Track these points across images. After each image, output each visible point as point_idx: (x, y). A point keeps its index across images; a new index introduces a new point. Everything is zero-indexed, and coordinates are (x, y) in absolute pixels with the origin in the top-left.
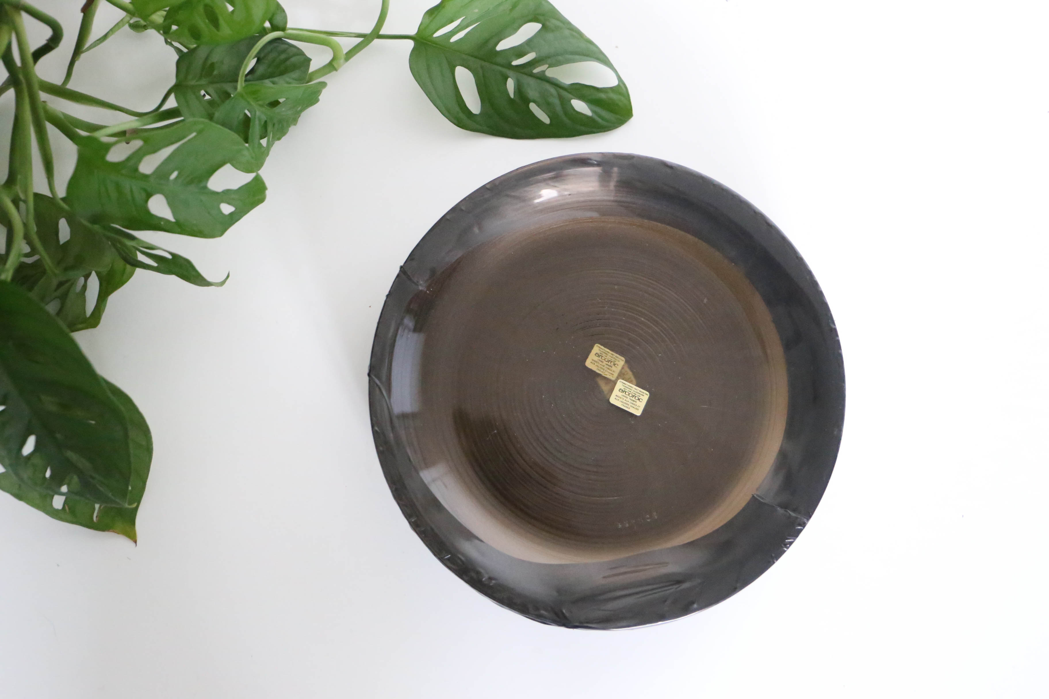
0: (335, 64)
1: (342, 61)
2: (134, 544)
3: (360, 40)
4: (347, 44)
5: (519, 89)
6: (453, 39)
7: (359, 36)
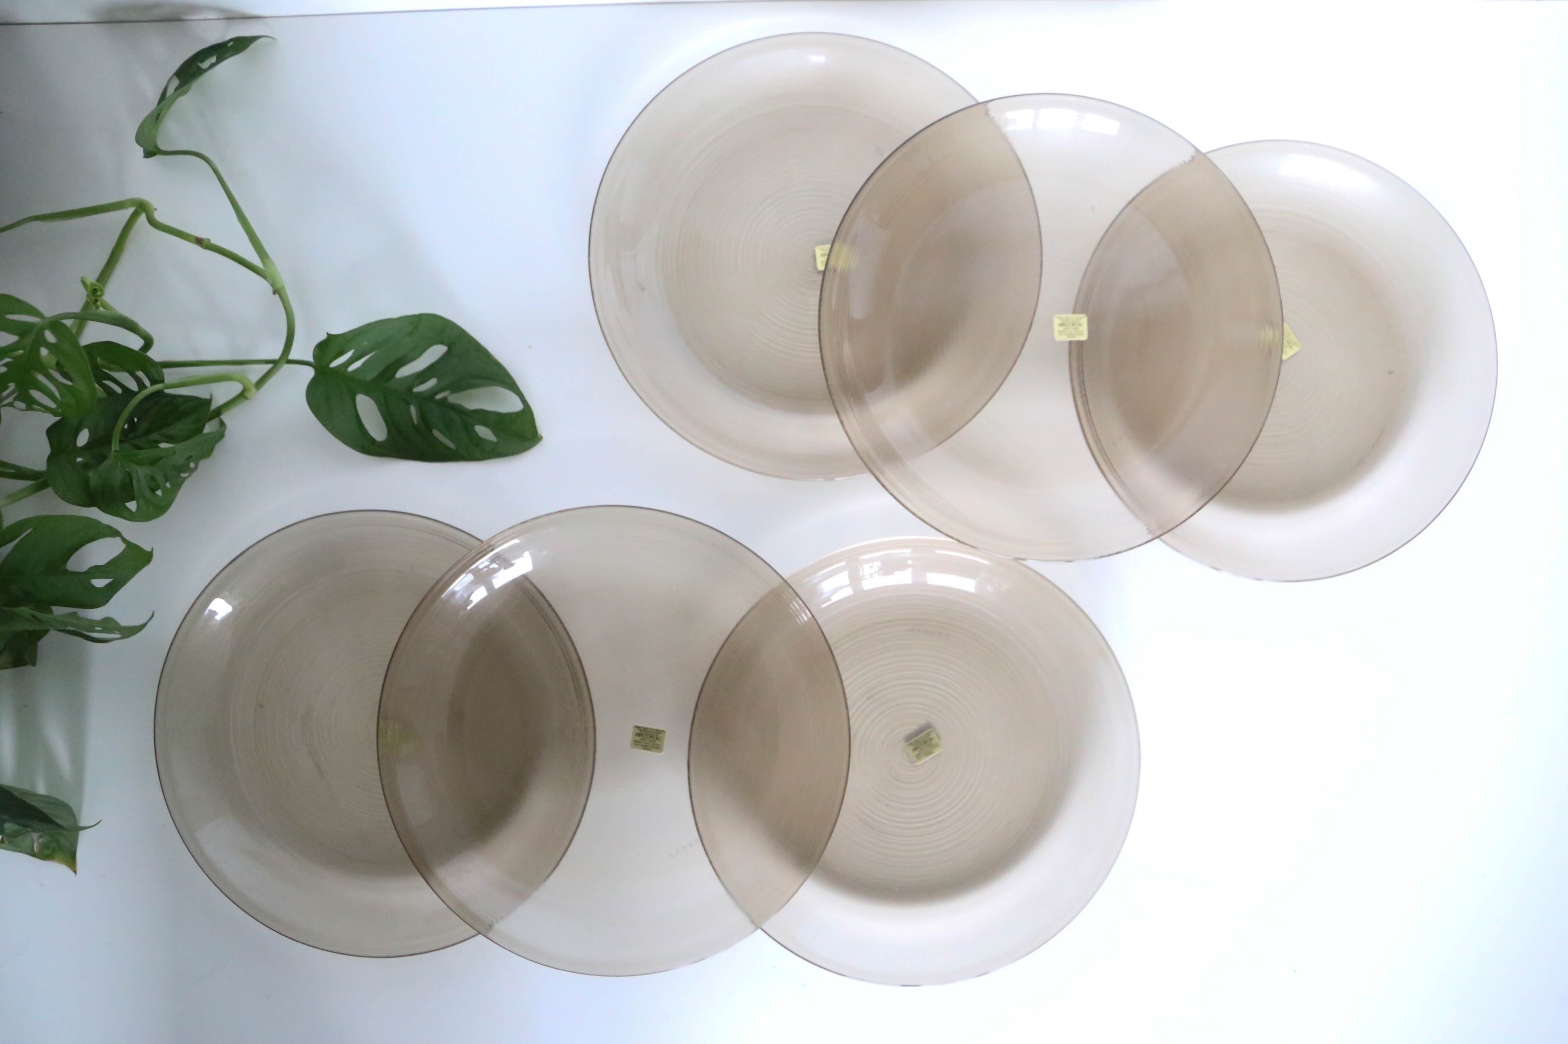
0: (247, 394)
1: (254, 390)
2: (74, 874)
3: (270, 366)
4: (255, 372)
5: (422, 415)
6: (352, 368)
7: (267, 362)
